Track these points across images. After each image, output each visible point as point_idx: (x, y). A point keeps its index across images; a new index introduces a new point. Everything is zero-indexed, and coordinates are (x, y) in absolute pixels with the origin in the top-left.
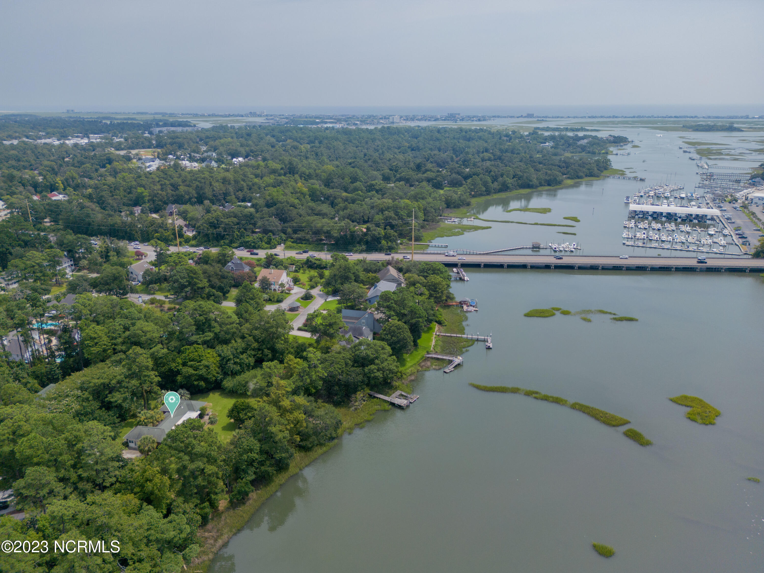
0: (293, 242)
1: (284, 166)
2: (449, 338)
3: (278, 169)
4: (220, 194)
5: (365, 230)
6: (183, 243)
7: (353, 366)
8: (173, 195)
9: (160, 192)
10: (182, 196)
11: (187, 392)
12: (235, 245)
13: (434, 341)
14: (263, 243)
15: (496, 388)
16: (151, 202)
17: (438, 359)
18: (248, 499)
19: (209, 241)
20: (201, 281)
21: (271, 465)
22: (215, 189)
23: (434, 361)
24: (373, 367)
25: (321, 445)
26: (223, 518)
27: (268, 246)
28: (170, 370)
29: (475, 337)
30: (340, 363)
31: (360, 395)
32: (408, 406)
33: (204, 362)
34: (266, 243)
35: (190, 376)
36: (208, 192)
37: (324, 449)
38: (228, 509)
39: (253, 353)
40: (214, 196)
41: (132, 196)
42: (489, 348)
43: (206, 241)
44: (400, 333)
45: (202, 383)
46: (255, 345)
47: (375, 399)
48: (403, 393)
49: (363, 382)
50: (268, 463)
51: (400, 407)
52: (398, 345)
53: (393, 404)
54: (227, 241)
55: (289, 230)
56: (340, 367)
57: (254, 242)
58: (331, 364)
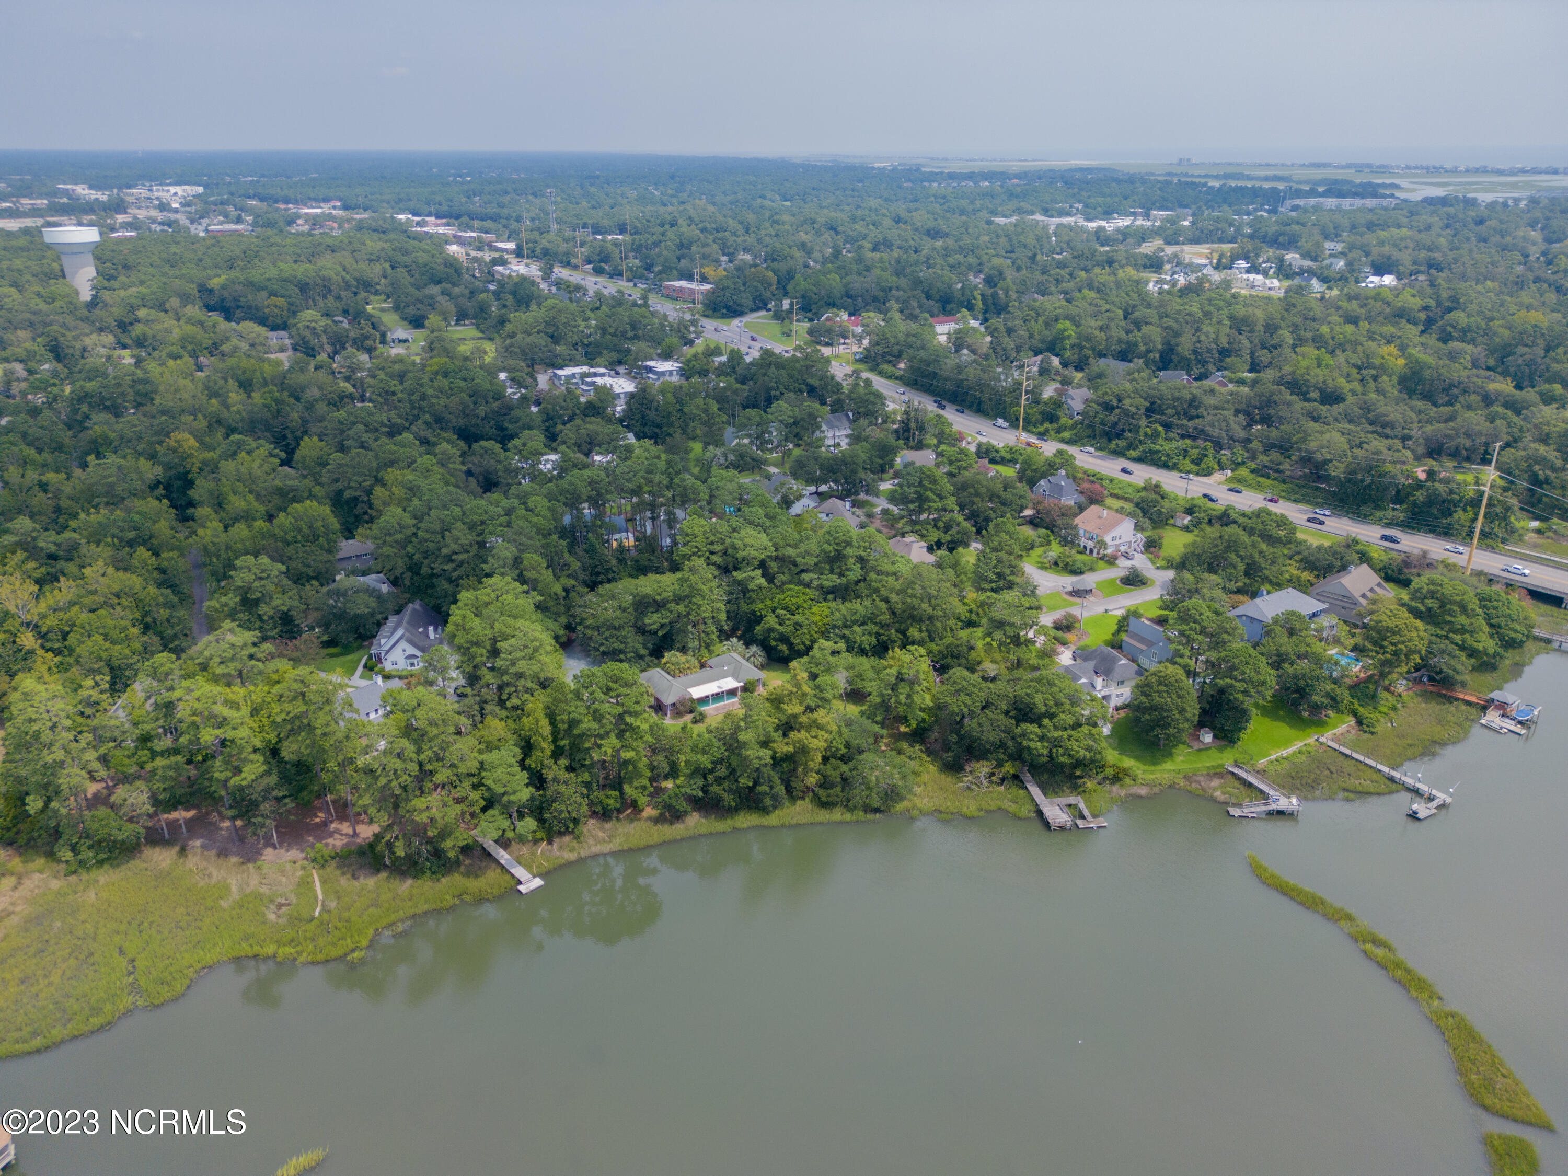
0: (1253, 471)
1: (1433, 303)
2: (1341, 758)
3: (1411, 310)
4: (1209, 351)
5: (1422, 476)
6: (1052, 433)
7: (1007, 713)
8: (1120, 341)
9: (1097, 332)
10: (1136, 345)
11: (763, 654)
12: (1133, 453)
13: (1295, 748)
14: (1187, 461)
15: (1300, 892)
16: (1076, 351)
17: (1250, 785)
18: (683, 822)
19: (1094, 437)
20: (941, 498)
21: (730, 791)
22: (1203, 338)
23: (1236, 784)
24: (1033, 728)
25: (848, 806)
26: (633, 825)
27: (1194, 468)
28: (753, 613)
29: (1409, 781)
30: (974, 696)
31: (983, 768)
32: (1062, 828)
33: (798, 618)
34: (1193, 461)
35: (771, 630)
36: (1185, 345)
37: (848, 816)
38: (650, 819)
39: (875, 629)
40: (1195, 352)
41: (1049, 335)
42: (1413, 816)
43: (1089, 436)
44: (1160, 692)
45: (784, 648)
46: (885, 618)
47: (1021, 792)
48: (1082, 805)
49: (1002, 745)
50: (726, 784)
51: (1047, 825)
52: (1147, 717)
53: (1040, 813)
54: (1122, 443)
55: (1256, 445)
56: (969, 702)
57: (1168, 455)
58: (957, 691)
